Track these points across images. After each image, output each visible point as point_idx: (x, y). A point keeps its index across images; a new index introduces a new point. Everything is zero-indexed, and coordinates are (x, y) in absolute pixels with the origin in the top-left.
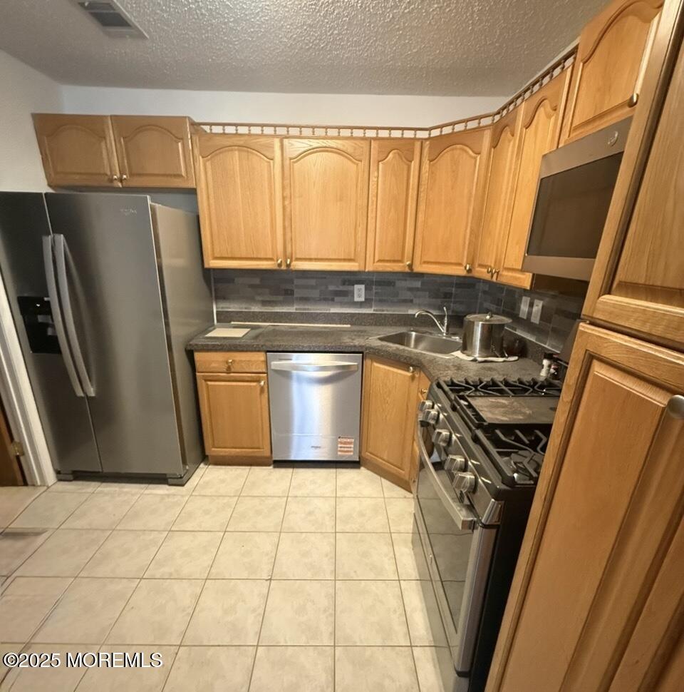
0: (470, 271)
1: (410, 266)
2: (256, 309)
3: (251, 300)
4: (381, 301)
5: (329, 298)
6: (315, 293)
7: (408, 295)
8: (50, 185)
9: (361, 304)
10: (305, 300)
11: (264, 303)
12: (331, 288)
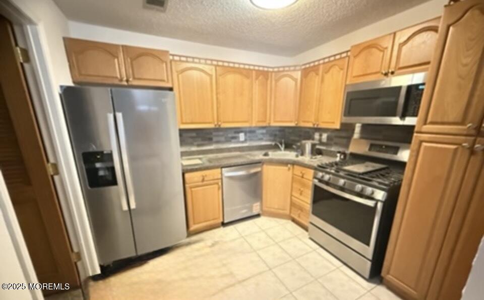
0: (297, 124)
1: (269, 123)
2: (194, 149)
3: (192, 144)
4: (251, 140)
5: (228, 140)
6: (223, 139)
7: (261, 136)
8: (74, 82)
9: (243, 142)
10: (218, 142)
11: (199, 145)
12: (230, 135)
